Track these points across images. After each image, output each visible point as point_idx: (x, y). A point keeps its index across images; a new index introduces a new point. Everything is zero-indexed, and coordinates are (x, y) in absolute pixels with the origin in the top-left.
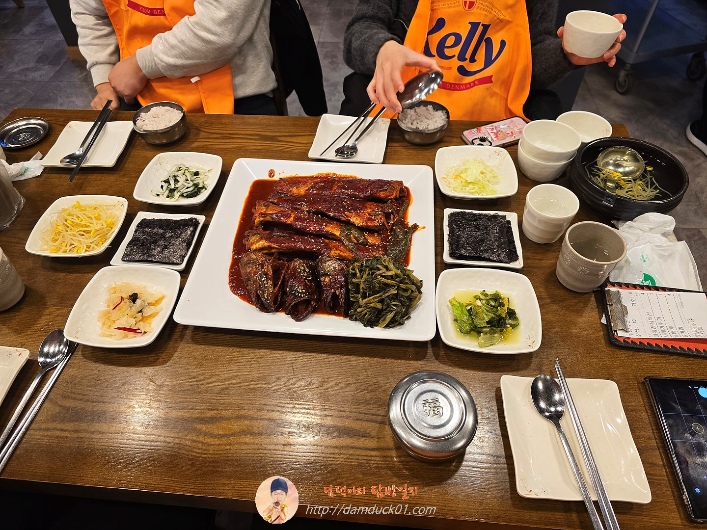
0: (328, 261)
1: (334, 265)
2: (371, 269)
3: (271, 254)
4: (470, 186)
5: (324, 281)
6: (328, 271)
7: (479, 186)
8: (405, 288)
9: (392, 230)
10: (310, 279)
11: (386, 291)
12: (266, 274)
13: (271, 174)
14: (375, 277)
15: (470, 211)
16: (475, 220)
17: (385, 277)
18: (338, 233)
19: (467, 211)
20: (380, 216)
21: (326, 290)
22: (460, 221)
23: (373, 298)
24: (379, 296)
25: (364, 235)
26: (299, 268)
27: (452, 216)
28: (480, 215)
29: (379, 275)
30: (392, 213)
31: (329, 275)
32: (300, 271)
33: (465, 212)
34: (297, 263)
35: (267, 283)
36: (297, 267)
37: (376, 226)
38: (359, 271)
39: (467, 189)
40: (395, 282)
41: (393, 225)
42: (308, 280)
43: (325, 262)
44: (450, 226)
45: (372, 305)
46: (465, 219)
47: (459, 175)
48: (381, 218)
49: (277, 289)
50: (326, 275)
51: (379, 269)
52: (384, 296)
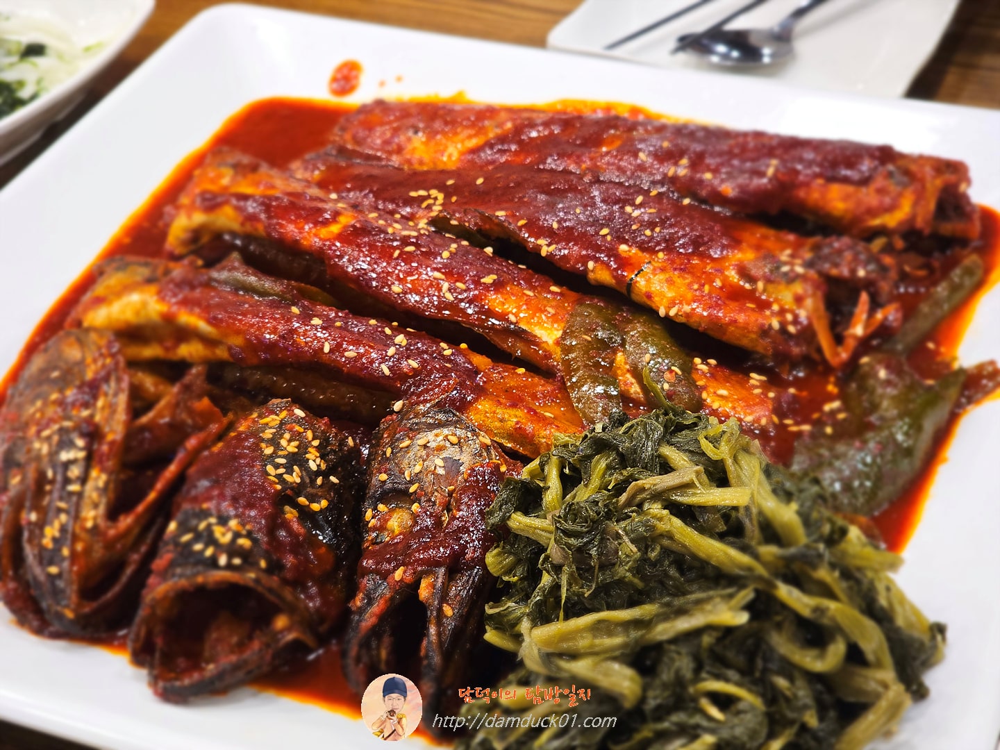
0: (431, 427)
1: (451, 452)
2: (624, 460)
3: (172, 370)
5: (381, 528)
6: (416, 478)
8: (806, 612)
9: (851, 370)
10: (315, 507)
11: (678, 602)
12: (93, 434)
13: (346, 77)
14: (629, 503)
17: (688, 514)
18: (548, 333)
20: (798, 288)
21: (377, 572)
23: (598, 628)
24: (637, 623)
25: (688, 369)
26: (274, 442)
29: (657, 496)
30: (868, 285)
31: (414, 498)
32: (272, 457)
34: (273, 420)
35: (84, 480)
36: (268, 434)
37: (765, 332)
38: (562, 476)
40: (744, 559)
41: (864, 346)
42: (305, 514)
43: (413, 431)
45: (581, 667)
48: (799, 300)
49: (126, 521)
50: (398, 495)
51: (666, 467)
52: (664, 631)
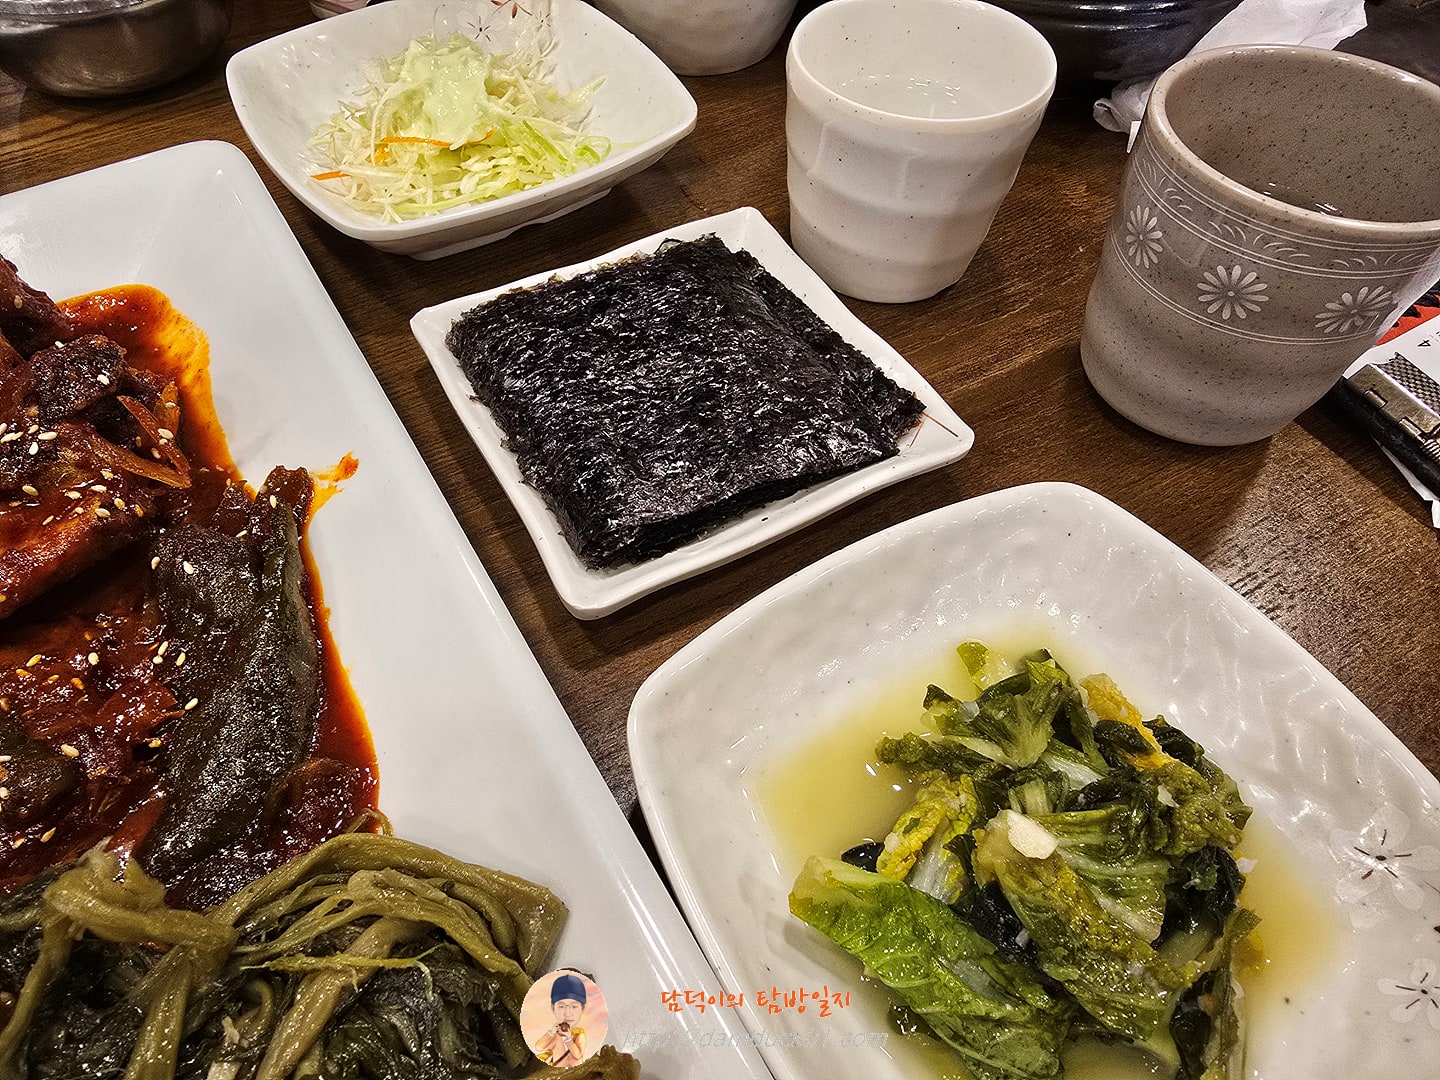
4: (477, 165)
7: (519, 151)
15: (542, 278)
16: (601, 307)
19: (528, 283)
22: (530, 345)
27: (465, 338)
28: (604, 275)
33: (521, 292)
39: (467, 184)
44: (488, 391)
46: (547, 321)
47: (391, 139)
